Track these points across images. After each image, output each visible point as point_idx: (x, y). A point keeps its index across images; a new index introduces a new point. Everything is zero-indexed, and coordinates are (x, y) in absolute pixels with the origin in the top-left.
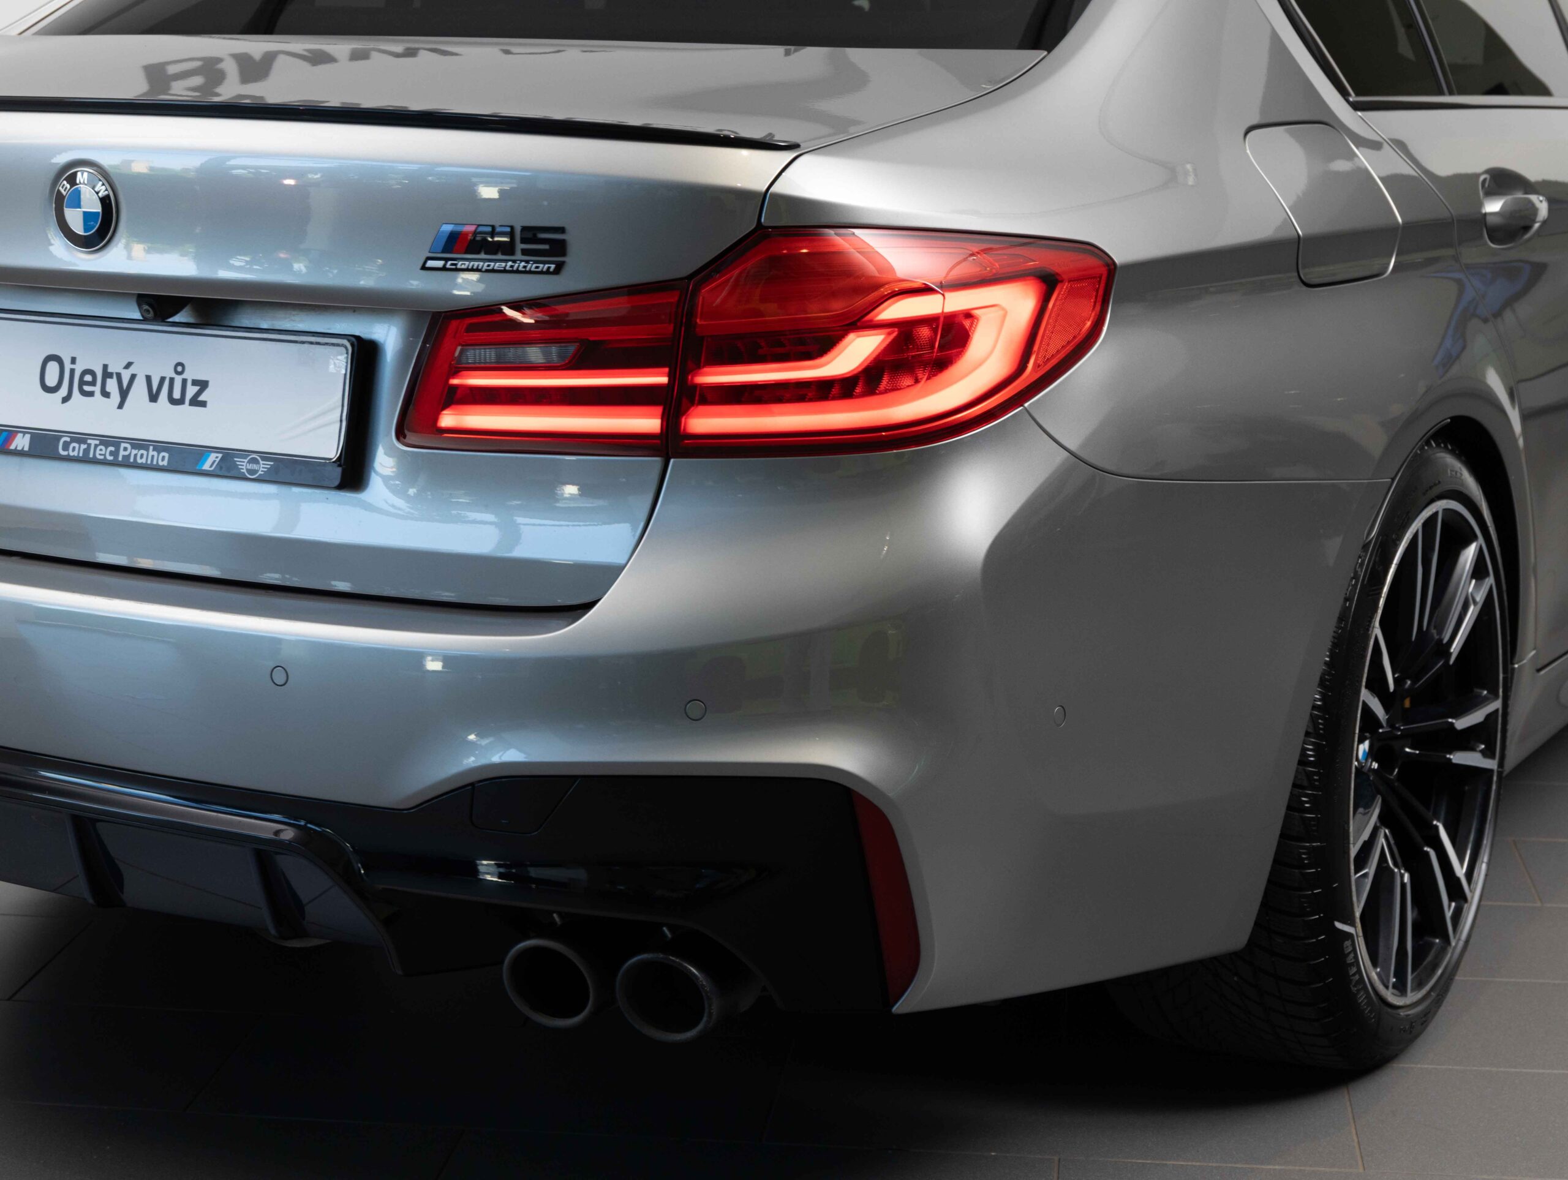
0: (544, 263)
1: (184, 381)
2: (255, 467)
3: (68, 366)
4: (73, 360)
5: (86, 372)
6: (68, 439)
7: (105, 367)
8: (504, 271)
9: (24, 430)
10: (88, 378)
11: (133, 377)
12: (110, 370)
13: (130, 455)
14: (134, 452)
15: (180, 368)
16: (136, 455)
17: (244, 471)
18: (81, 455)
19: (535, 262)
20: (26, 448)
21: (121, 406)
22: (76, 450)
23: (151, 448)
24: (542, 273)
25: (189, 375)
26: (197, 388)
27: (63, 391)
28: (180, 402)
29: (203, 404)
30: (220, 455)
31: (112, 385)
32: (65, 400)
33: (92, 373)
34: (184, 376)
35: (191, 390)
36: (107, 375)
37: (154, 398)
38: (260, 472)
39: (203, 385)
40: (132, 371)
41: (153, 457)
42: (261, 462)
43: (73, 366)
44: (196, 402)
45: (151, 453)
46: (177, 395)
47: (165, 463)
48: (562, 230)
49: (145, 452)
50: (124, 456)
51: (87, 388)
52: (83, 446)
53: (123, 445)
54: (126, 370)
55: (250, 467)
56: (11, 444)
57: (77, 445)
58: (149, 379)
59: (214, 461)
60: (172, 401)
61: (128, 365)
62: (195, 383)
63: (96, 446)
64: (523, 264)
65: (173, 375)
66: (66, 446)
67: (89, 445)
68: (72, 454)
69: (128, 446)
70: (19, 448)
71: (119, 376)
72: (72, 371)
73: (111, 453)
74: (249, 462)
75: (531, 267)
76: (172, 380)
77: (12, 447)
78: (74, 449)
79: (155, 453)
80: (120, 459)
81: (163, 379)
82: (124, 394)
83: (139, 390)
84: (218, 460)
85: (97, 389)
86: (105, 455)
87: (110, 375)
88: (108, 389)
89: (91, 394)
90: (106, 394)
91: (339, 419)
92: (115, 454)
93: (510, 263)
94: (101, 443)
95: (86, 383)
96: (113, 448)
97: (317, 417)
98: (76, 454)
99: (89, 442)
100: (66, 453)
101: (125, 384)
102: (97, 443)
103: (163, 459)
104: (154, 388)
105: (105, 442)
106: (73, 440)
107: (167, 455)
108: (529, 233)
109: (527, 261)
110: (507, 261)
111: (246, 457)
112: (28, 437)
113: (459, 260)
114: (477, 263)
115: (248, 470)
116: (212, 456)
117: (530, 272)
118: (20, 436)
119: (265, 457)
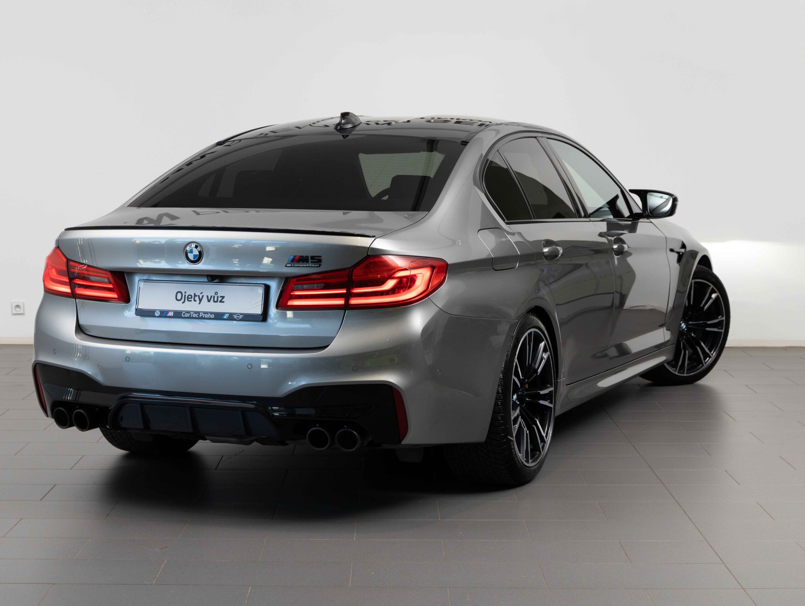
0: (316, 264)
1: (218, 297)
2: (239, 317)
3: (184, 294)
4: (185, 292)
5: (189, 295)
6: (185, 313)
7: (195, 294)
8: (306, 267)
9: (171, 311)
10: (190, 297)
11: (203, 296)
12: (196, 294)
13: (203, 316)
14: (204, 315)
15: (216, 293)
16: (205, 316)
17: (236, 318)
18: (189, 316)
19: (314, 264)
20: (172, 315)
21: (200, 303)
24: (316, 267)
25: (219, 295)
26: (221, 298)
27: (183, 300)
28: (217, 301)
29: (223, 302)
30: (229, 315)
31: (197, 298)
32: (183, 303)
33: (191, 296)
34: (218, 295)
35: (220, 299)
36: (195, 296)
37: (209, 301)
39: (223, 297)
40: (203, 294)
41: (209, 316)
43: (185, 294)
44: (221, 301)
45: (209, 315)
46: (216, 300)
47: (213, 317)
48: (321, 257)
49: (207, 315)
50: (201, 316)
51: (189, 299)
52: (189, 314)
53: (201, 313)
54: (201, 295)
55: (237, 317)
56: (168, 314)
57: (187, 314)
58: (207, 296)
60: (214, 301)
61: (201, 293)
62: (221, 297)
63: (193, 314)
64: (311, 265)
65: (215, 295)
66: (184, 314)
67: (191, 314)
68: (186, 316)
69: (202, 314)
70: (170, 315)
71: (199, 296)
72: (185, 295)
73: (197, 315)
74: (237, 316)
75: (313, 265)
76: (214, 297)
77: (168, 315)
78: (186, 315)
79: (210, 315)
80: (200, 317)
81: (211, 296)
82: (200, 300)
83: (205, 300)
85: (193, 299)
87: (196, 296)
88: (196, 299)
89: (191, 301)
90: (195, 301)
91: (261, 304)
92: (199, 315)
93: (308, 265)
94: (194, 313)
95: (189, 298)
96: (198, 314)
97: (255, 304)
98: (187, 316)
99: (191, 313)
100: (184, 316)
101: (201, 298)
102: (193, 313)
103: (212, 316)
104: (209, 299)
105: (196, 312)
106: (186, 313)
107: (213, 315)
108: (312, 258)
109: (312, 264)
110: (307, 264)
111: (236, 314)
112: (173, 312)
113: (295, 264)
114: (299, 265)
115: (237, 318)
116: (227, 315)
117: (313, 267)
118: (170, 312)
119: (241, 314)
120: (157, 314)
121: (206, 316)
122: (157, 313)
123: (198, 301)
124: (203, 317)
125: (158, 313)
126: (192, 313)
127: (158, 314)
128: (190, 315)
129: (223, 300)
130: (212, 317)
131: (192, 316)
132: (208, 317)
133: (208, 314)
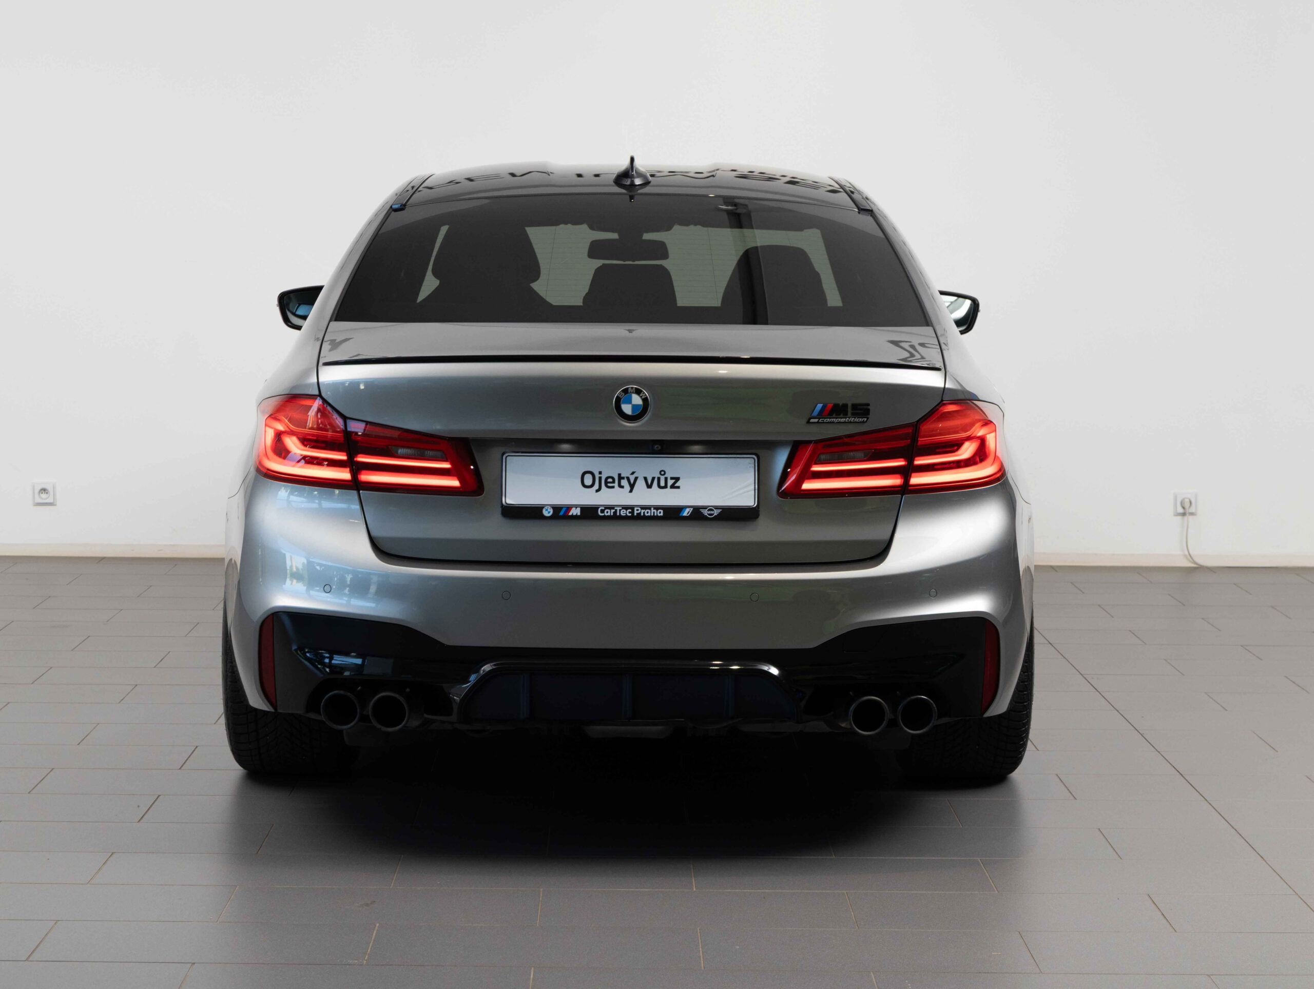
0: (862, 418)
1: (666, 479)
2: (712, 512)
3: (597, 476)
4: (600, 473)
5: (607, 478)
6: (603, 508)
7: (619, 475)
8: (845, 422)
9: (576, 506)
10: (610, 480)
11: (636, 479)
12: (622, 476)
13: (640, 513)
14: (643, 511)
15: (663, 472)
16: (644, 513)
17: (706, 514)
18: (612, 514)
19: (858, 418)
20: (579, 514)
21: (631, 491)
22: (608, 513)
23: (652, 509)
24: (861, 422)
25: (668, 475)
26: (673, 481)
27: (596, 486)
28: (666, 487)
29: (678, 487)
30: (692, 509)
31: (624, 483)
32: (597, 491)
33: (613, 478)
34: (666, 476)
35: (670, 482)
36: (620, 478)
37: (649, 486)
38: (715, 514)
39: (677, 479)
40: (635, 475)
41: (654, 512)
42: (715, 510)
43: (600, 475)
44: (673, 487)
45: (653, 511)
46: (662, 484)
47: (662, 514)
48: (868, 405)
49: (649, 511)
50: (637, 513)
51: (609, 485)
52: (613, 511)
53: (636, 509)
54: (632, 475)
55: (709, 512)
56: (569, 512)
57: (609, 511)
58: (645, 479)
59: (689, 512)
60: (659, 487)
61: (633, 473)
62: (672, 478)
63: (620, 510)
64: (853, 419)
65: (659, 476)
66: (602, 511)
67: (616, 510)
68: (606, 514)
69: (639, 509)
70: (575, 514)
71: (628, 479)
72: (600, 478)
73: (630, 512)
74: (708, 510)
75: (857, 420)
76: (659, 479)
77: (570, 514)
78: (607, 512)
79: (655, 511)
80: (635, 514)
81: (653, 479)
82: (632, 486)
83: (640, 484)
84: (691, 511)
85: (616, 485)
86: (626, 513)
87: (623, 478)
88: (622, 484)
89: (613, 487)
90: (621, 486)
91: (754, 489)
92: (632, 512)
93: (848, 419)
94: (623, 508)
95: (609, 482)
96: (630, 510)
97: (741, 489)
98: (609, 514)
99: (616, 508)
100: (603, 514)
101: (632, 482)
102: (621, 508)
103: (660, 513)
104: (649, 482)
105: (625, 508)
106: (606, 508)
107: (662, 511)
108: (855, 406)
109: (855, 418)
110: (846, 418)
111: (706, 508)
112: (579, 509)
113: (825, 418)
114: (833, 419)
115: (708, 514)
116: (688, 510)
117: (856, 422)
118: (574, 509)
119: (717, 508)
120: (547, 512)
121: (648, 513)
122: (547, 510)
123: (627, 487)
124: (642, 514)
125: (549, 510)
126: (618, 509)
127: (549, 512)
128: (615, 513)
129: (677, 485)
130: (659, 515)
131: (618, 514)
132: (652, 514)
133: (651, 510)
